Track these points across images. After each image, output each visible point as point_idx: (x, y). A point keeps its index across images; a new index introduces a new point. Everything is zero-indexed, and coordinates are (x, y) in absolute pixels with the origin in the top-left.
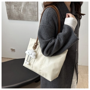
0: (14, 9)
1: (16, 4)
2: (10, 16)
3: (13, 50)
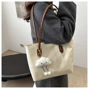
0: (22, 8)
3: (22, 46)
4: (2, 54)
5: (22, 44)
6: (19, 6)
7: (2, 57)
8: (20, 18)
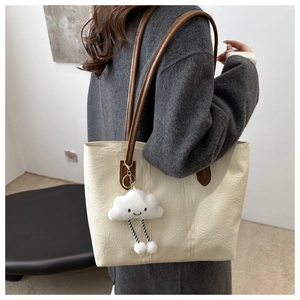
0: (69, 28)
1: (73, 14)
2: (59, 50)
3: (72, 157)
4: (6, 186)
5: (73, 151)
6: (58, 20)
7: (6, 197)
8: (63, 62)
